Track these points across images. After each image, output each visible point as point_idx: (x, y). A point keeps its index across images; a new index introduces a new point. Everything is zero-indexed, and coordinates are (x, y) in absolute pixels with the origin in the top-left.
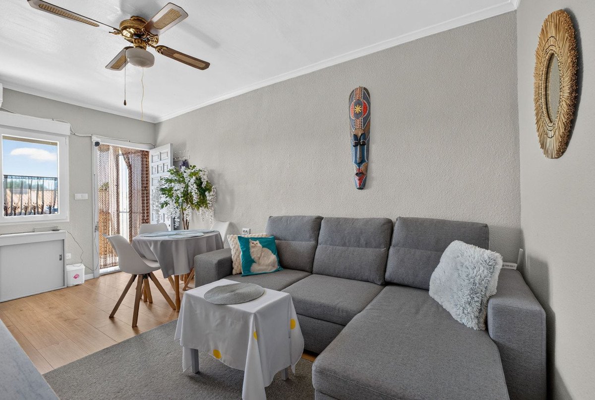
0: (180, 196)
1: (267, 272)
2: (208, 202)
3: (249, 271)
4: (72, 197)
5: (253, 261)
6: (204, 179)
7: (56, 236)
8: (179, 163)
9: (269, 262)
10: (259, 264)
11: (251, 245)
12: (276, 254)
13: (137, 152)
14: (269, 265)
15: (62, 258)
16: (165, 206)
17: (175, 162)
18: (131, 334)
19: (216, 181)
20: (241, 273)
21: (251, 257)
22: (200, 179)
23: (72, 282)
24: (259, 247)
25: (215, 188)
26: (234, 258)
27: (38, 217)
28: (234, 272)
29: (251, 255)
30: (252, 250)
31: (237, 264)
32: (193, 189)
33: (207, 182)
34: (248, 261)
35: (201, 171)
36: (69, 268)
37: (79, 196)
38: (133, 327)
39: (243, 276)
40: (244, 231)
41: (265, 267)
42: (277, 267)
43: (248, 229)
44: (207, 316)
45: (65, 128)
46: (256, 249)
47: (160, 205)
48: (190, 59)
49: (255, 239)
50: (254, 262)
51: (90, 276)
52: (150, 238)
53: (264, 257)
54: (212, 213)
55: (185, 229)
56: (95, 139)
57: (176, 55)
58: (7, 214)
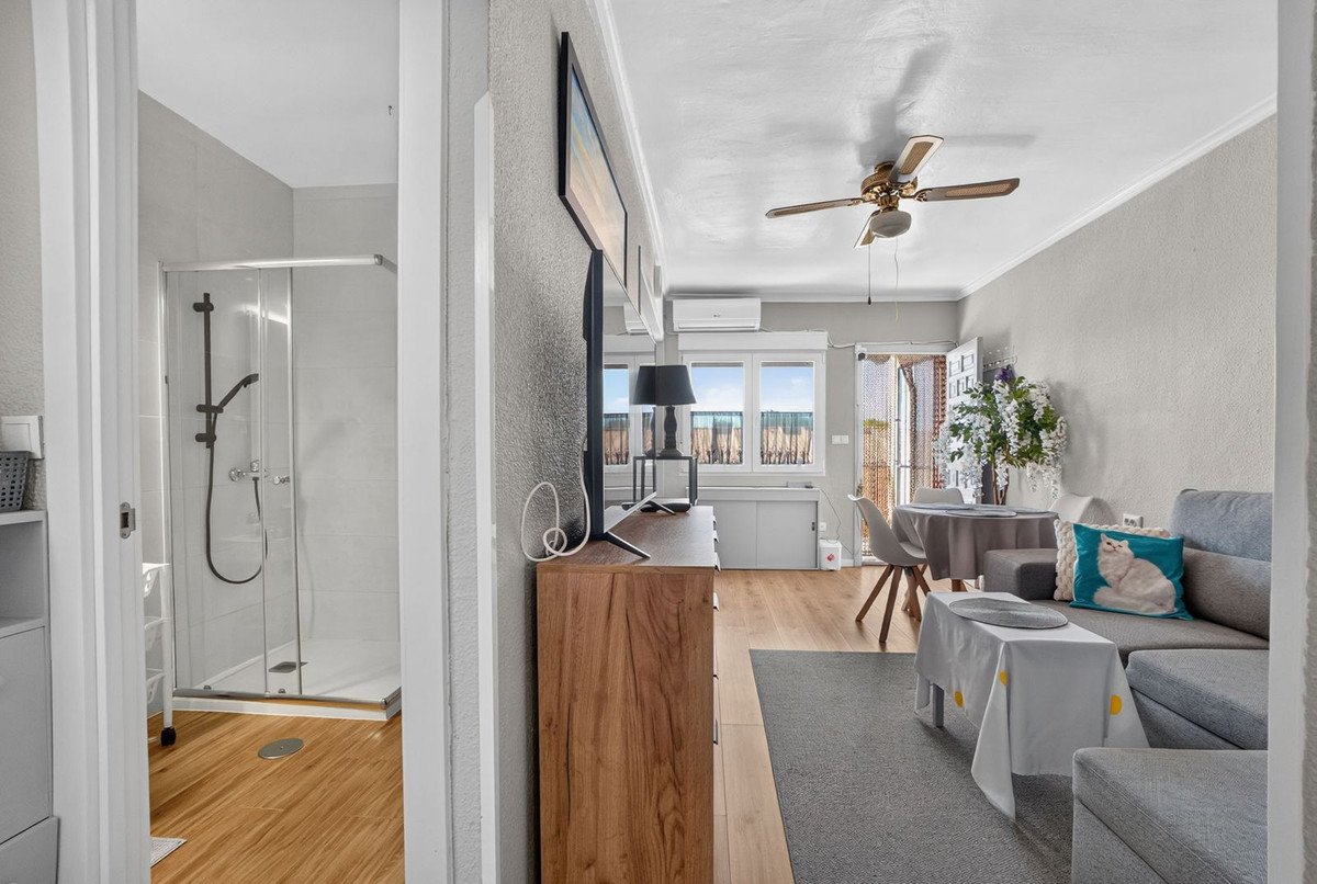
0: (983, 439)
1: (1136, 611)
2: (1045, 451)
3: (1090, 600)
4: (829, 440)
5: (1103, 582)
6: (1039, 404)
7: (808, 496)
8: (996, 373)
9: (1149, 591)
10: (1118, 592)
11: (1104, 545)
12: (1177, 579)
13: (925, 358)
14: (1146, 598)
15: (815, 527)
16: (956, 457)
17: (986, 375)
18: (876, 648)
19: (1067, 407)
20: (1072, 600)
21: (1098, 572)
22: (1028, 404)
23: (826, 565)
24: (1126, 554)
25: (1066, 422)
26: (1059, 568)
27: (792, 468)
28: (1057, 595)
29: (1100, 569)
30: (1102, 558)
31: (1065, 579)
32: (1011, 425)
33: (1046, 409)
34: (1091, 579)
35: (1034, 387)
36: (823, 544)
37: (836, 439)
38: (880, 641)
39: (1072, 606)
40: (1127, 520)
41: (1133, 601)
42: (1170, 607)
43: (1136, 518)
44: (950, 634)
45: (819, 339)
46: (1115, 560)
47: (948, 457)
48: (977, 189)
49: (1119, 536)
50: (1106, 584)
51: (849, 563)
52: (924, 511)
53: (1135, 577)
54: (1057, 476)
55: (998, 504)
56: (859, 349)
57: (949, 193)
58: (763, 463)
